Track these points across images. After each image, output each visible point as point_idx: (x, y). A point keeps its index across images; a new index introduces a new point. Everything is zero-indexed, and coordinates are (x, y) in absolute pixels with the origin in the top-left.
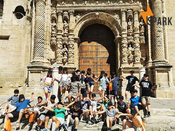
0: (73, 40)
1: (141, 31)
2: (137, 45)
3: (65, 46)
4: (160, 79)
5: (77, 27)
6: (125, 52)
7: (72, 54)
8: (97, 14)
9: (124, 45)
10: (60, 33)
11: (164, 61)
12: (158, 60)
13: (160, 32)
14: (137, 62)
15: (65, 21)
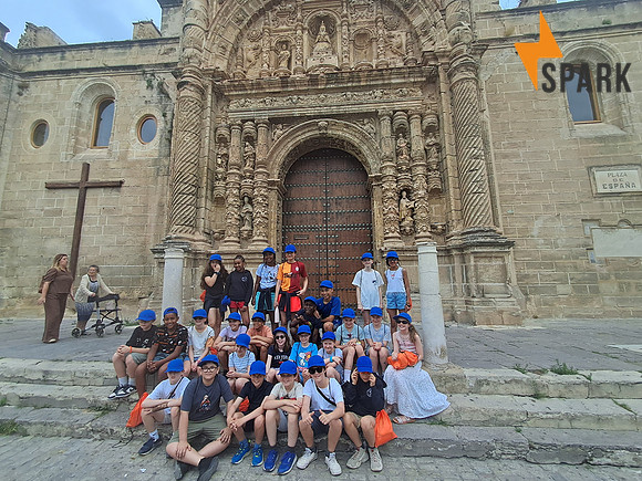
0: (265, 185)
1: (431, 160)
2: (422, 192)
3: (246, 199)
4: (483, 277)
5: (275, 155)
7: (264, 217)
8: (322, 123)
9: (390, 194)
11: (491, 230)
13: (477, 158)
14: (422, 234)
15: (247, 143)
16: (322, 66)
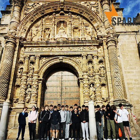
0: (37, 81)
1: (101, 73)
2: (98, 85)
3: (29, 86)
5: (42, 69)
6: (87, 91)
7: (36, 94)
8: (61, 58)
9: (86, 85)
10: (25, 75)
11: (123, 100)
12: (118, 99)
13: (117, 73)
14: (98, 101)
15: (31, 64)
16: (61, 38)
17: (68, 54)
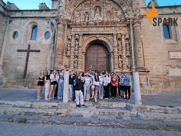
0: (81, 53)
3: (76, 57)
5: (84, 44)
6: (116, 61)
7: (81, 62)
10: (73, 48)
11: (143, 68)
12: (140, 67)
13: (140, 48)
14: (124, 68)
15: (76, 41)
16: (98, 20)
17: (103, 33)
